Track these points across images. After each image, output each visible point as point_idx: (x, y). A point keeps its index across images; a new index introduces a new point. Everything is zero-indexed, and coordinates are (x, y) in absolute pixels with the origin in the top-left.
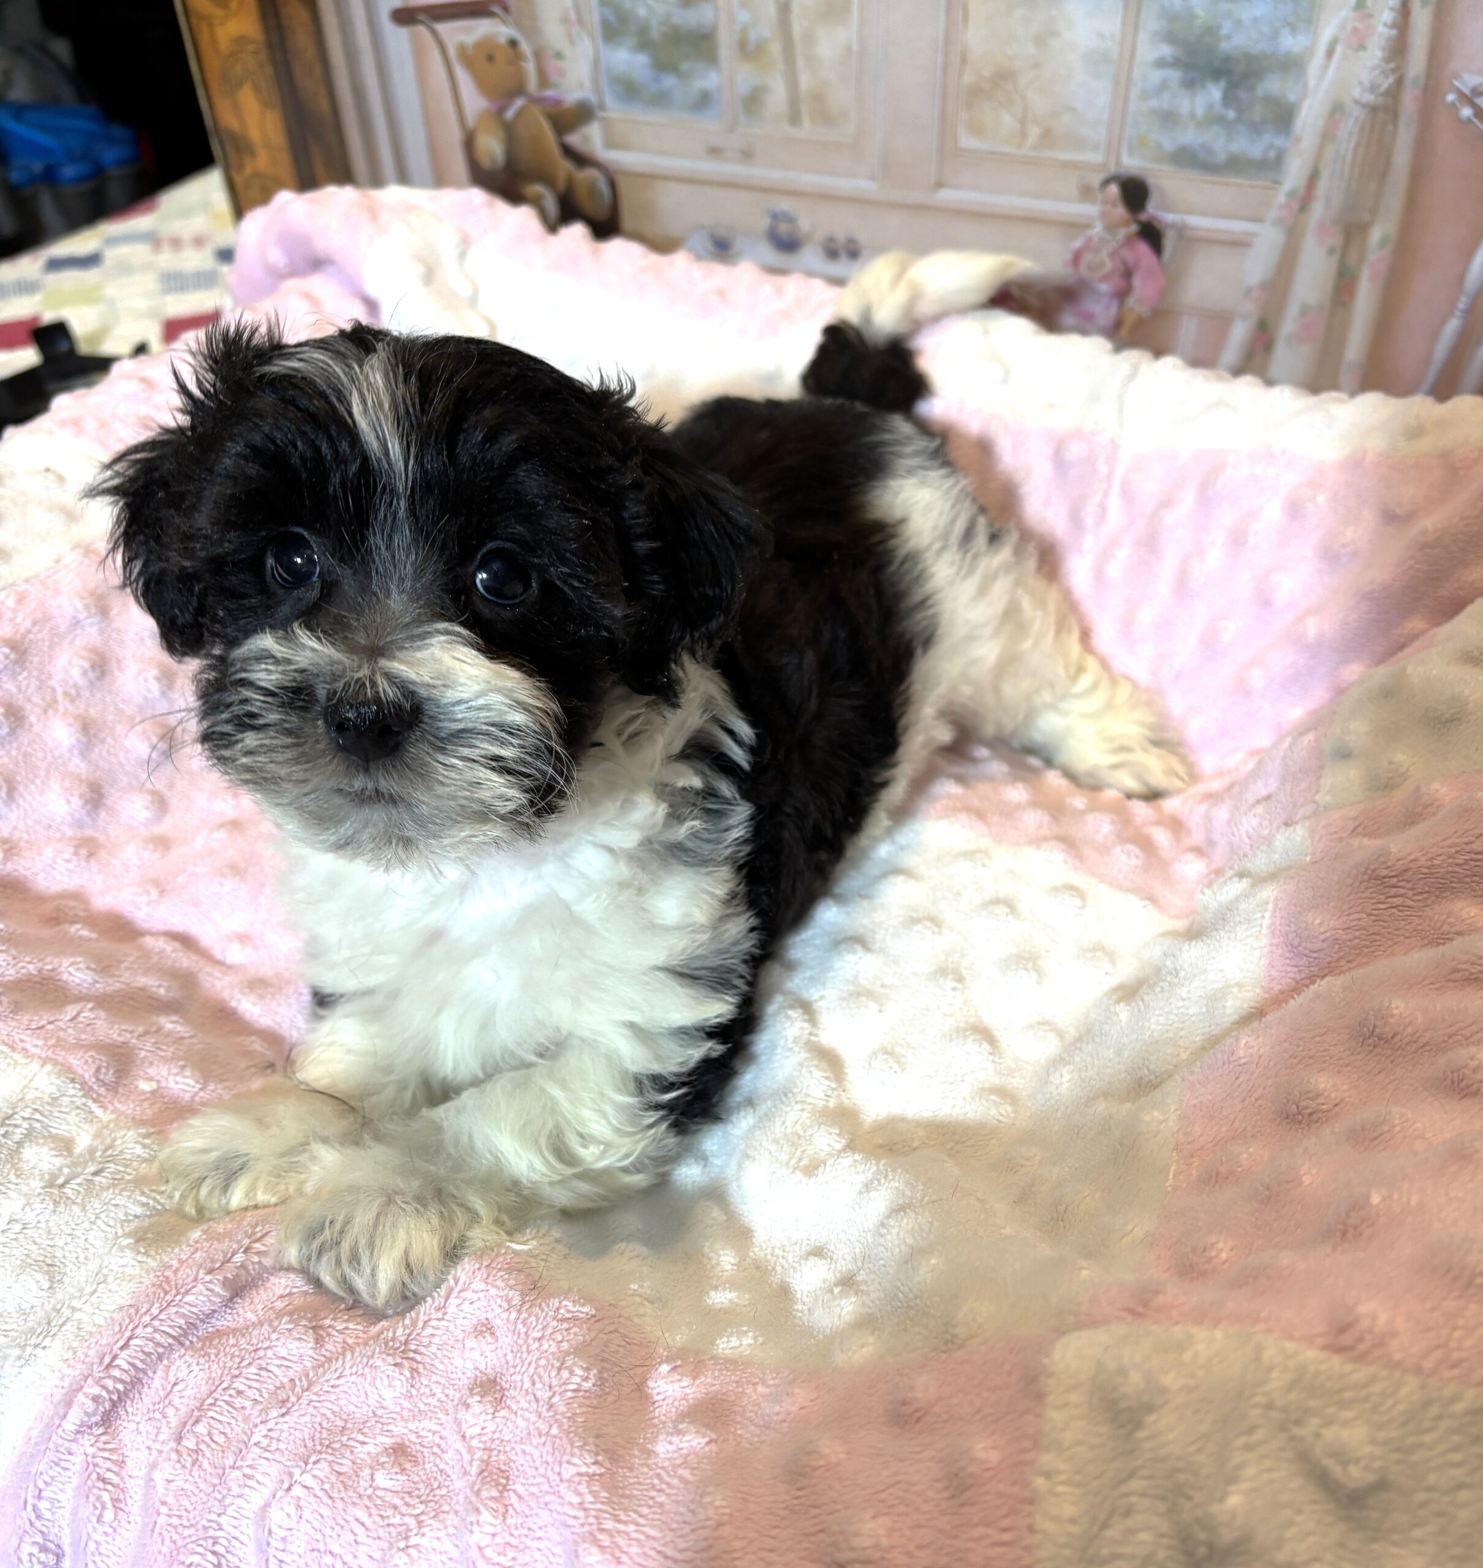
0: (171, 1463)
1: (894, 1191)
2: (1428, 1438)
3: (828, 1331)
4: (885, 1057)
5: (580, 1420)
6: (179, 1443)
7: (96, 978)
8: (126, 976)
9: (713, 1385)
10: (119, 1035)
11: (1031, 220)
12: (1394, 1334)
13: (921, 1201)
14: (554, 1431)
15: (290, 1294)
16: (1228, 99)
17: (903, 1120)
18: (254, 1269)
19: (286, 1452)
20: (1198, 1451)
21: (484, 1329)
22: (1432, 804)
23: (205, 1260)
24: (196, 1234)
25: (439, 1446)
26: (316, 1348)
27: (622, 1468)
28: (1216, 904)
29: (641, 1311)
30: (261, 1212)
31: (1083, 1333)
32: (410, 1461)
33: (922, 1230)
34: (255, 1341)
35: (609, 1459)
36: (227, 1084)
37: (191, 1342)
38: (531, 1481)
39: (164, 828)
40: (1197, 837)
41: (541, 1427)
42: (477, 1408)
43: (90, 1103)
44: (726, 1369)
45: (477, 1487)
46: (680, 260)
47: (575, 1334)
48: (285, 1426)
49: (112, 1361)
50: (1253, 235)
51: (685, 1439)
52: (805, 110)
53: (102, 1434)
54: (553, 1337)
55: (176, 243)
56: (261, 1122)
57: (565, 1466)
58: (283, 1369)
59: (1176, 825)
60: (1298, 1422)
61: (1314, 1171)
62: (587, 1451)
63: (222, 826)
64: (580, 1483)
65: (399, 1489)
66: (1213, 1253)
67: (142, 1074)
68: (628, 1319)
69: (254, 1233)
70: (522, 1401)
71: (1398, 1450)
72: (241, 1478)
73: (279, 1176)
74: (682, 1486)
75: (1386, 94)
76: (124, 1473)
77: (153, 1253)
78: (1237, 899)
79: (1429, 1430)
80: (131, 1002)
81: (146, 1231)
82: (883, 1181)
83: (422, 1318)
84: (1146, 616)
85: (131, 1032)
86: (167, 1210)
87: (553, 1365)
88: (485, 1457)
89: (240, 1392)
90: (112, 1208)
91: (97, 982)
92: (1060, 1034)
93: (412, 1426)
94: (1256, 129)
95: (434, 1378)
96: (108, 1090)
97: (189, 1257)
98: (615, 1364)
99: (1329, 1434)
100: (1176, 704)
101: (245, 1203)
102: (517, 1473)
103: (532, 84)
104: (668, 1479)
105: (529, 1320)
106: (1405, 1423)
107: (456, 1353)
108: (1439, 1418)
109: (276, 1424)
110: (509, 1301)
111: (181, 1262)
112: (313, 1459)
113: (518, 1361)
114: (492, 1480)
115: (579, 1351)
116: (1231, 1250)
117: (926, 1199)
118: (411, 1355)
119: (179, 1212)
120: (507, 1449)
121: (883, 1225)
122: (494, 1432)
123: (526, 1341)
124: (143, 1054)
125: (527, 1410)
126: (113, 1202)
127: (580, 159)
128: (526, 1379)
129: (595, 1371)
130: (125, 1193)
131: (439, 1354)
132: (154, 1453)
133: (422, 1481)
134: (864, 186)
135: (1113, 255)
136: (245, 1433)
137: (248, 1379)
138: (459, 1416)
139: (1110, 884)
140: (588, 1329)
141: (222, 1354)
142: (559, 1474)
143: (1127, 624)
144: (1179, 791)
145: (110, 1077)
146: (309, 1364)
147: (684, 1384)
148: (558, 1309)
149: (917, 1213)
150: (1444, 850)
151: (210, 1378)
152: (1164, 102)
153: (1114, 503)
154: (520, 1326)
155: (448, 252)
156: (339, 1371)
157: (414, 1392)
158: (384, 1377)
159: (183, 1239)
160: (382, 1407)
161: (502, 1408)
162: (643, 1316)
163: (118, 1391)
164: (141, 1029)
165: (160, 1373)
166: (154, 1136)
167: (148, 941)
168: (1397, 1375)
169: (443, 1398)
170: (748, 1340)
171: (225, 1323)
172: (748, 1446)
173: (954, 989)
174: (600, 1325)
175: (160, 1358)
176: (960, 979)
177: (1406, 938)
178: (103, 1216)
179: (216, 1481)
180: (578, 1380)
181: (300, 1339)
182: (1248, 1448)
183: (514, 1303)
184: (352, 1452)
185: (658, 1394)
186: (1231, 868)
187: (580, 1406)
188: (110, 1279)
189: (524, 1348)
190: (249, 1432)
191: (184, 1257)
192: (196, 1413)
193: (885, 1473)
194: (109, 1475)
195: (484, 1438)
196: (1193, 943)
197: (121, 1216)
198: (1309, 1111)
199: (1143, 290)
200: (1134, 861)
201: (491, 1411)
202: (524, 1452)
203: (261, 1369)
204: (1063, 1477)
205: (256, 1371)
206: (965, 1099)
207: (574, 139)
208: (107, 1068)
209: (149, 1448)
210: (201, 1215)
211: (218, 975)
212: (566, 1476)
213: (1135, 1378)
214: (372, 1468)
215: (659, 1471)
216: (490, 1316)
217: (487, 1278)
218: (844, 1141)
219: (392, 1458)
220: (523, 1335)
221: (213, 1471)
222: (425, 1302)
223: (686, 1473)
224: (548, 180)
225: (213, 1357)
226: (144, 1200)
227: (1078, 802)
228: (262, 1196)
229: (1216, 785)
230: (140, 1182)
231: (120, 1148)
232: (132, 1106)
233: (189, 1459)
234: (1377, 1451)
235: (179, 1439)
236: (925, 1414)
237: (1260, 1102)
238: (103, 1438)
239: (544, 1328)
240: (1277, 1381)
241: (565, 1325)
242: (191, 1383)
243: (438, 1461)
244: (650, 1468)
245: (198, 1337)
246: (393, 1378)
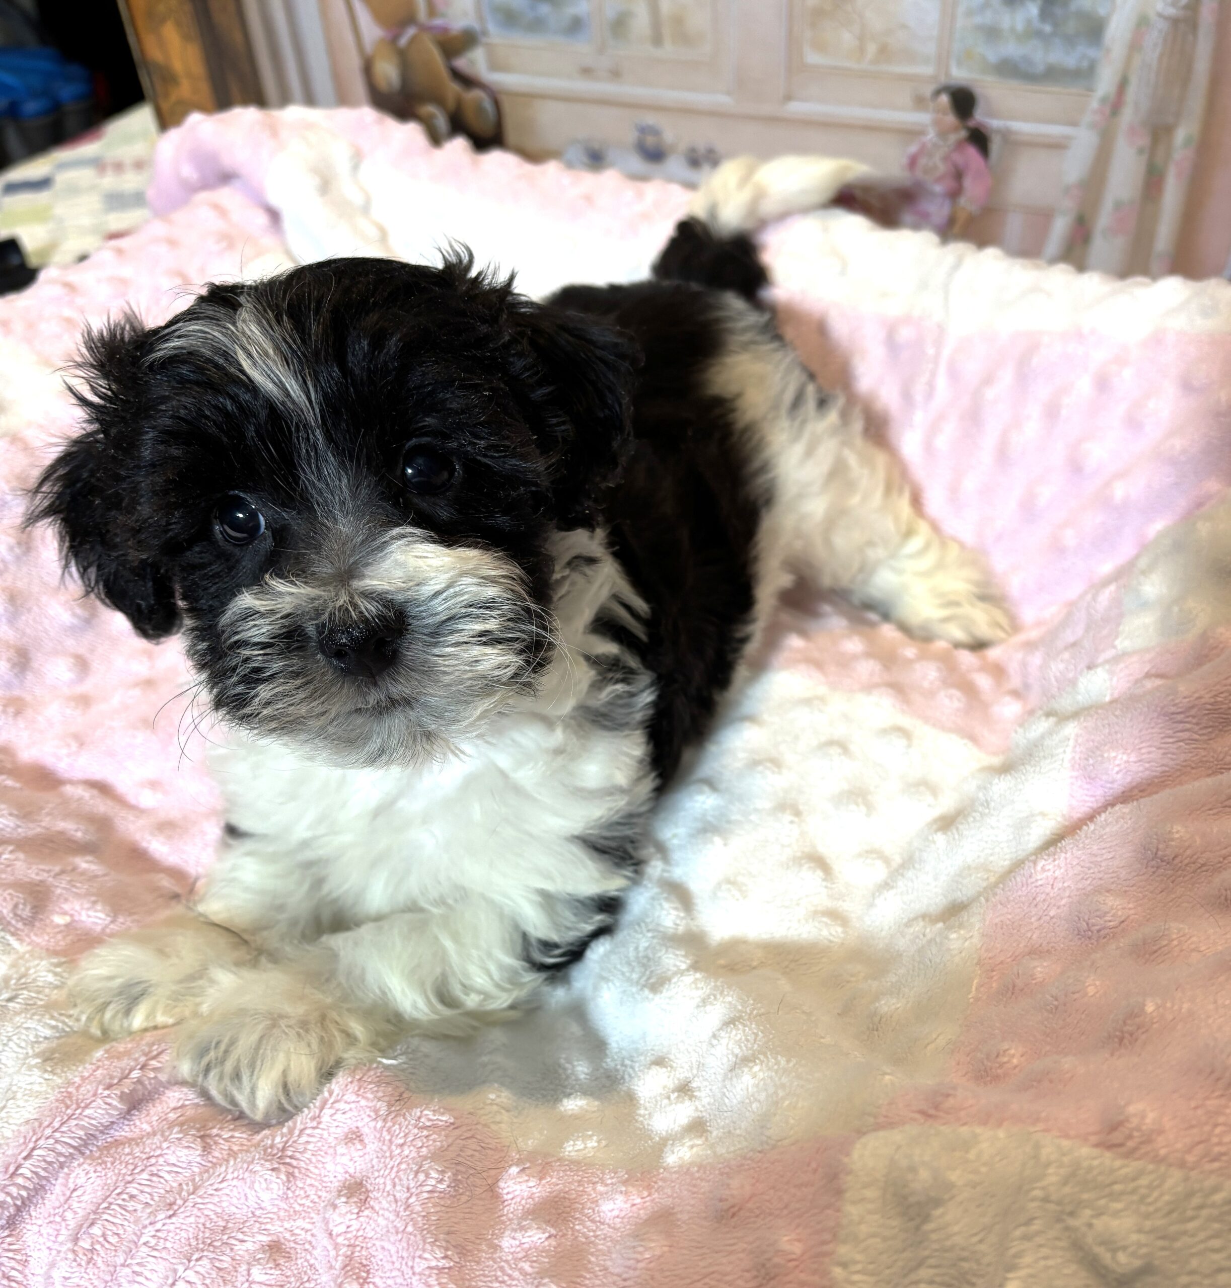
0: (68, 1262)
1: (727, 1006)
2: (1191, 1226)
3: (664, 1133)
4: (729, 886)
5: (433, 1218)
6: (76, 1244)
7: (18, 823)
8: (46, 821)
9: (558, 1185)
10: (37, 874)
11: (871, 128)
12: (1161, 1132)
13: (750, 1015)
14: (410, 1229)
15: (183, 1106)
16: (1045, 14)
17: (745, 942)
18: (150, 1084)
19: (172, 1250)
20: (981, 1241)
21: (354, 1137)
22: (1216, 647)
23: (104, 1076)
24: (99, 1054)
25: (310, 1243)
26: (203, 1156)
27: (469, 1261)
28: (1025, 741)
29: (498, 1118)
30: (160, 1032)
31: (881, 1134)
32: (284, 1257)
33: (748, 1040)
34: (147, 1150)
35: (458, 1253)
36: (136, 917)
37: (91, 1151)
38: (388, 1275)
39: (87, 687)
40: (1015, 682)
41: (399, 1225)
42: (343, 1209)
43: (8, 937)
44: (571, 1170)
45: (339, 1280)
46: (552, 168)
47: (434, 1141)
48: (172, 1227)
49: (17, 1168)
50: (1068, 138)
51: (527, 1234)
52: (667, 31)
53: (8, 1236)
54: (414, 1143)
55: (119, 167)
56: (162, 952)
57: (417, 1260)
58: (173, 1175)
59: (998, 671)
60: (1072, 1214)
61: (1098, 983)
62: (438, 1246)
63: (136, 685)
64: (430, 1276)
65: (273, 1282)
66: (1005, 1059)
67: (58, 910)
68: (485, 1125)
69: (150, 1052)
70: (384, 1202)
71: (1163, 1238)
72: (130, 1274)
73: (176, 1000)
74: (521, 1277)
75: (1186, 7)
76: (27, 1271)
77: (59, 1071)
78: (1042, 737)
79: (1192, 1219)
80: (50, 845)
81: (53, 1051)
82: (718, 996)
83: (299, 1126)
84: (970, 484)
85: (49, 871)
86: (75, 1032)
87: (412, 1169)
88: (349, 1253)
89: (132, 1197)
90: (24, 1031)
91: (19, 826)
92: (887, 860)
93: (287, 1225)
94: (1070, 41)
95: (309, 1181)
96: (25, 924)
97: (91, 1075)
98: (471, 1168)
99: (1098, 1223)
100: (1000, 563)
101: (145, 1025)
102: (376, 1267)
103: (422, 14)
104: (510, 1272)
105: (394, 1128)
106: (1170, 1213)
107: (328, 1159)
108: (1201, 1207)
109: (164, 1225)
110: (376, 1111)
111: (83, 1079)
112: (195, 1257)
113: (381, 1165)
114: (354, 1274)
115: (435, 1157)
116: (1022, 1056)
117: (755, 1012)
118: (288, 1160)
119: (85, 1033)
120: (369, 1245)
121: (714, 1036)
122: (358, 1230)
123: (389, 1148)
124: (59, 891)
125: (388, 1210)
126: (25, 1025)
127: (467, 81)
128: (389, 1182)
129: (450, 1174)
130: (36, 1017)
131: (314, 1159)
132: (54, 1253)
133: (294, 1275)
134: (722, 100)
135: (946, 159)
136: (135, 1234)
137: (140, 1184)
138: (327, 1216)
139: (934, 725)
140: (447, 1136)
141: (118, 1162)
142: (412, 1267)
143: (954, 492)
144: (1001, 641)
145: (26, 913)
146: (196, 1170)
147: (531, 1184)
148: (419, 1118)
149: (745, 1026)
150: (1225, 688)
151: (106, 1184)
152: (987, 18)
153: (942, 382)
154: (385, 1133)
155: (342, 165)
156: (222, 1176)
157: (290, 1194)
158: (262, 1180)
159: (87, 1058)
160: (261, 1208)
161: (366, 1208)
162: (499, 1123)
163: (22, 1197)
164: (57, 869)
165: (60, 1181)
166: (65, 965)
167: (68, 789)
168: (1163, 1169)
169: (317, 1200)
170: (592, 1143)
171: (123, 1133)
172: (584, 1240)
173: (792, 822)
174: (457, 1132)
175: (62, 1166)
176: (797, 813)
177: (1193, 768)
178: (15, 1038)
179: (108, 1278)
180: (433, 1182)
181: (188, 1147)
182: (1026, 1238)
183: (381, 1113)
184: (232, 1249)
185: (508, 1193)
186: (1041, 708)
187: (434, 1206)
188: (19, 1095)
189: (388, 1154)
190: (138, 1233)
191: (86, 1074)
192: (92, 1216)
193: (702, 1264)
194: (13, 1273)
195: (349, 1236)
196: (1003, 776)
197: (32, 1038)
198: (1097, 928)
199: (973, 190)
200: (956, 704)
201: (356, 1211)
202: (383, 1248)
203: (152, 1175)
204: (859, 1267)
205: (147, 1177)
206: (799, 921)
207: (461, 63)
208: (24, 904)
209: (49, 1248)
210: (106, 1036)
211: (131, 818)
212: (417, 1270)
213: (924, 1174)
214: (249, 1264)
215: (503, 1264)
216: (360, 1124)
217: (359, 1090)
218: (688, 962)
219: (268, 1255)
220: (387, 1142)
221: (106, 1269)
222: (302, 1112)
223: (526, 1267)
224: (439, 100)
225: (109, 1165)
226: (53, 1023)
227: (910, 652)
228: (161, 1019)
229: (1033, 634)
230: (50, 1007)
231: (34, 976)
232: (47, 938)
233: (85, 1258)
234: (1143, 1238)
235: (76, 1240)
236: (740, 1209)
237: (1054, 920)
238: (9, 1240)
239: (406, 1136)
240: (1053, 1177)
241: (425, 1133)
242: (89, 1189)
243: (308, 1257)
244: (495, 1262)
245: (97, 1146)
246: (271, 1183)
